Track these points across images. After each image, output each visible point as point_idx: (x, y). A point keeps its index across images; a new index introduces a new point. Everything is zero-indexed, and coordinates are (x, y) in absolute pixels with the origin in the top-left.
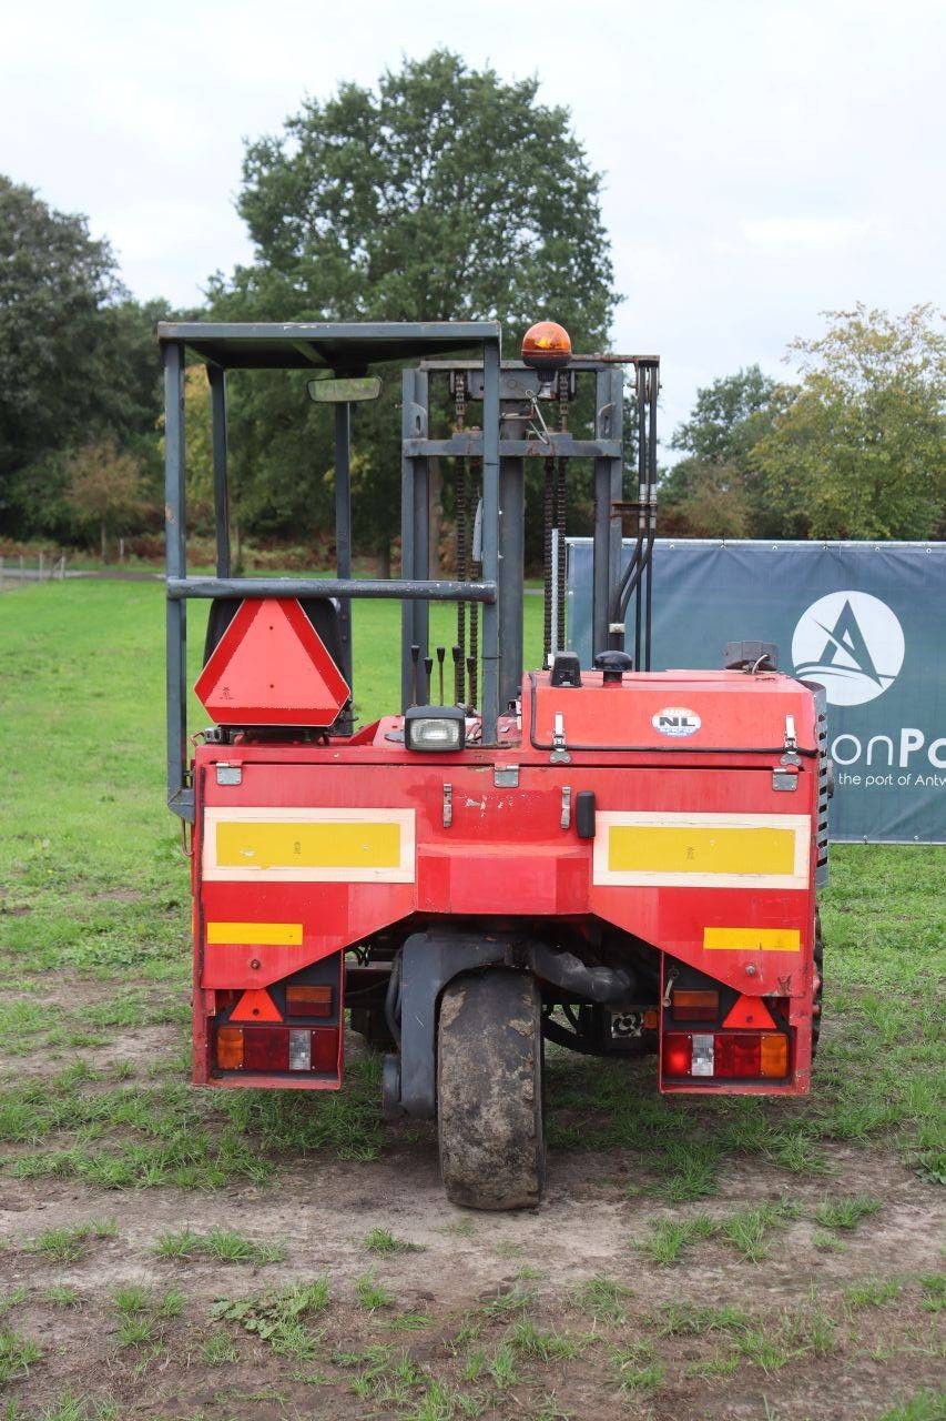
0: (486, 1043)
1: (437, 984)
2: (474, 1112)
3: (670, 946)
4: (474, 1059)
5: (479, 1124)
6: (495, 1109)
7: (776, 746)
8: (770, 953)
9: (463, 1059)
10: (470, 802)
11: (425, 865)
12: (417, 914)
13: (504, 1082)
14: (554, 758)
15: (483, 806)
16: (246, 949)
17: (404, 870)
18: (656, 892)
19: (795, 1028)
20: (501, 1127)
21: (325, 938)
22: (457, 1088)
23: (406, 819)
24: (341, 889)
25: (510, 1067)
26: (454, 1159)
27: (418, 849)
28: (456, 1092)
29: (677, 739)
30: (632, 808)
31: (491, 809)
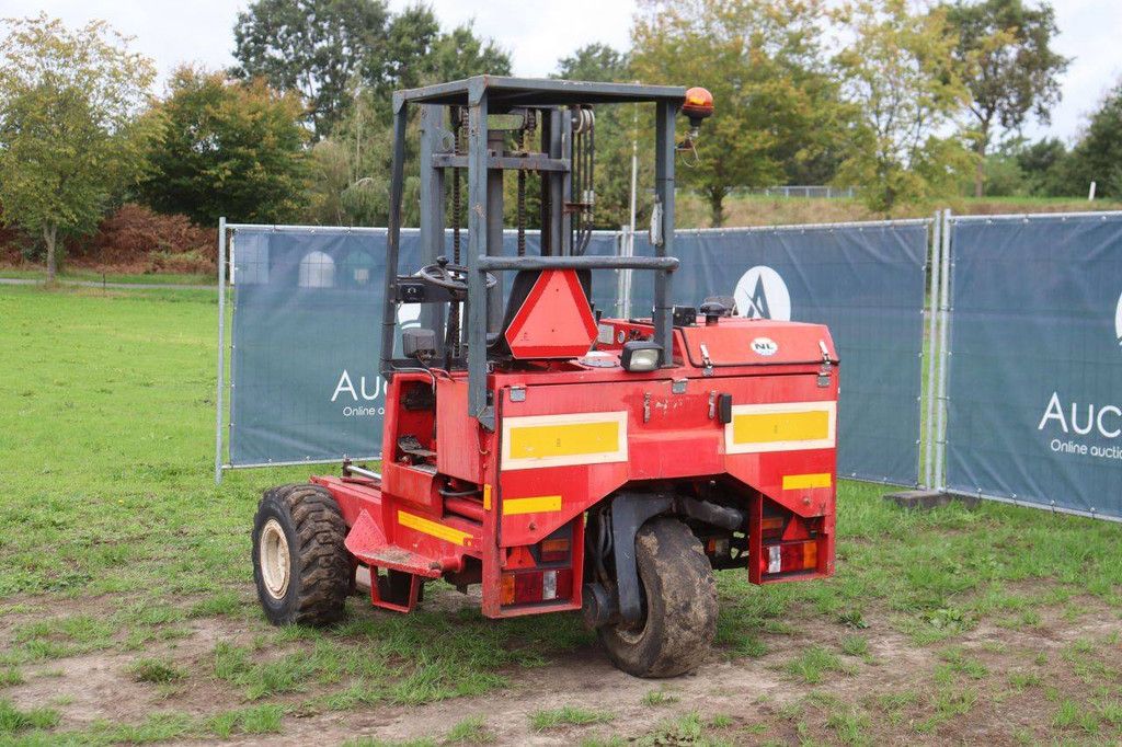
0: (685, 561)
1: (634, 529)
2: (687, 607)
3: (766, 490)
4: (681, 573)
5: (690, 615)
6: (699, 603)
7: (819, 359)
8: (816, 489)
9: (674, 574)
10: (659, 404)
11: (634, 448)
12: (630, 482)
13: (702, 586)
14: (705, 373)
15: (666, 407)
16: (526, 516)
17: (621, 454)
18: (758, 456)
19: (827, 535)
20: (702, 615)
21: (574, 504)
22: (674, 593)
23: (621, 418)
24: (583, 470)
25: (703, 576)
26: (671, 641)
27: (629, 438)
28: (674, 597)
29: (766, 357)
30: (745, 403)
31: (670, 409)
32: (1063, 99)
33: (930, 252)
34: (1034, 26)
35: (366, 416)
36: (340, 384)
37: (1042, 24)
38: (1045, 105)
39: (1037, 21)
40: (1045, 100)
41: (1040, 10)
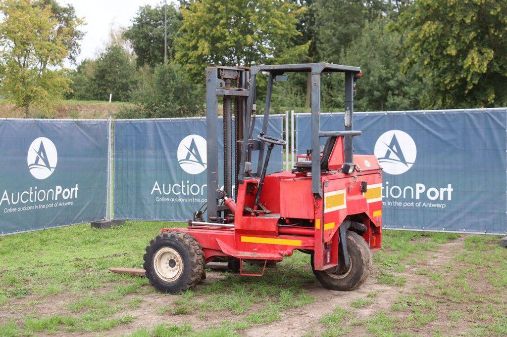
32: (81, 52)
33: (284, 127)
34: (66, 15)
35: (13, 212)
36: (3, 197)
37: (69, 14)
38: (73, 55)
39: (67, 13)
40: (73, 52)
41: (68, 7)
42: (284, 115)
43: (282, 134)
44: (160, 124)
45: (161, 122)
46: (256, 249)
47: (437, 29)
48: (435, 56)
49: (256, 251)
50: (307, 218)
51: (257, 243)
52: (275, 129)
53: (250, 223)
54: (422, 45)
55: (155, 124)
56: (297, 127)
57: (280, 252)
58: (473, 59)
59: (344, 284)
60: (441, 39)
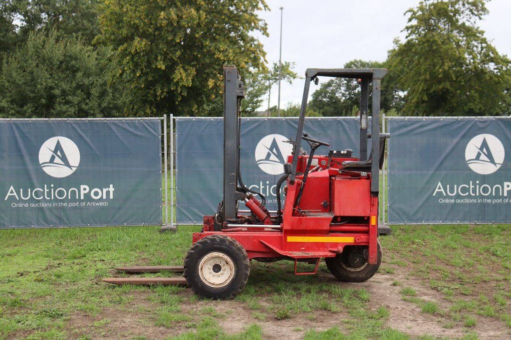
42: (162, 118)
43: (160, 137)
44: (16, 125)
45: (18, 122)
46: (303, 248)
47: (145, 45)
48: (144, 69)
49: (304, 250)
50: (362, 215)
51: (305, 242)
52: (153, 132)
53: (301, 223)
54: (132, 59)
55: (10, 124)
56: (176, 130)
57: (330, 249)
58: (181, 74)
59: (361, 276)
60: (150, 54)
